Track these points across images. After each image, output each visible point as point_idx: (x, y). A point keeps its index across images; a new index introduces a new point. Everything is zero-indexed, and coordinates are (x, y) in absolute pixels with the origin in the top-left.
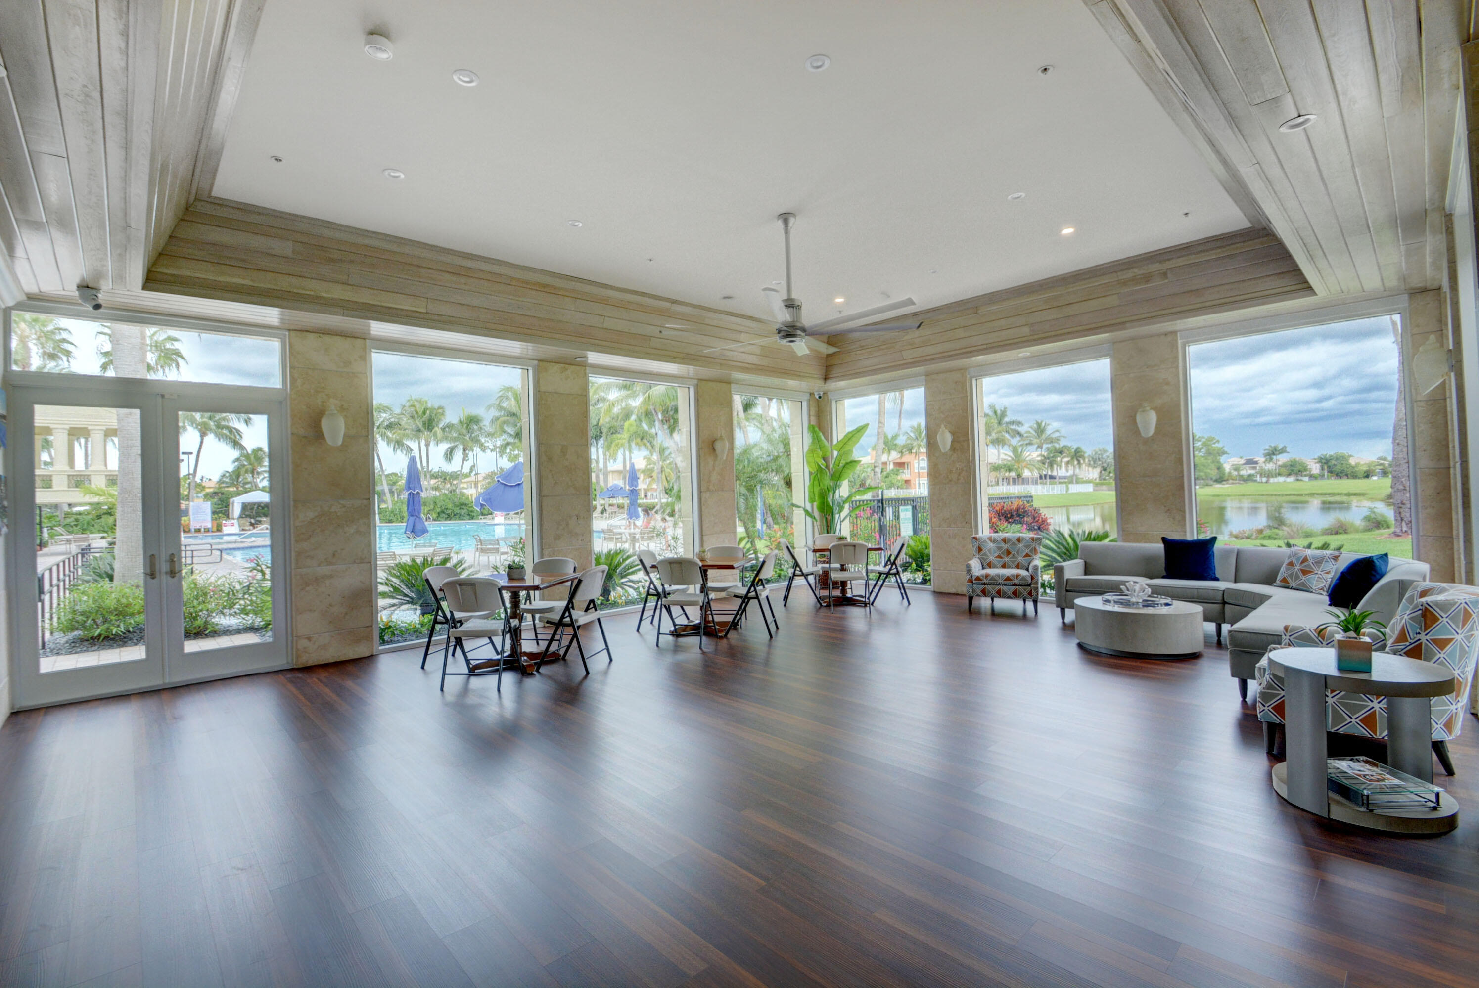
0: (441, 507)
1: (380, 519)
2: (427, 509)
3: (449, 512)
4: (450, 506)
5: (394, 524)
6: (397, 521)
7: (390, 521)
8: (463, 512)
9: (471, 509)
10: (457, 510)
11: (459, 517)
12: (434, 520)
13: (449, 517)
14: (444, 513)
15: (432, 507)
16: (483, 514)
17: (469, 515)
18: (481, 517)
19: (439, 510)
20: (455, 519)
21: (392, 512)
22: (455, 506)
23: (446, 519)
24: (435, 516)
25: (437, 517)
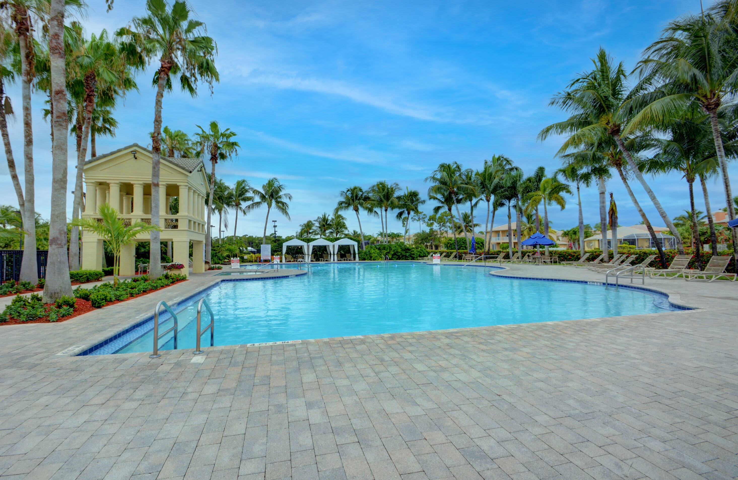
0: (394, 251)
1: (359, 258)
2: (385, 252)
3: (399, 254)
4: (400, 250)
5: (366, 261)
6: (368, 259)
7: (364, 259)
8: (408, 254)
9: (412, 253)
10: (404, 253)
11: (406, 258)
12: (390, 259)
13: (399, 258)
14: (396, 255)
15: (388, 250)
16: (420, 256)
17: (411, 256)
18: (419, 258)
19: (392, 253)
20: (403, 259)
21: (365, 253)
22: (402, 250)
23: (397, 259)
24: (390, 256)
25: (392, 257)
